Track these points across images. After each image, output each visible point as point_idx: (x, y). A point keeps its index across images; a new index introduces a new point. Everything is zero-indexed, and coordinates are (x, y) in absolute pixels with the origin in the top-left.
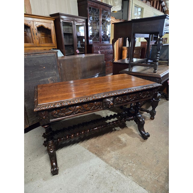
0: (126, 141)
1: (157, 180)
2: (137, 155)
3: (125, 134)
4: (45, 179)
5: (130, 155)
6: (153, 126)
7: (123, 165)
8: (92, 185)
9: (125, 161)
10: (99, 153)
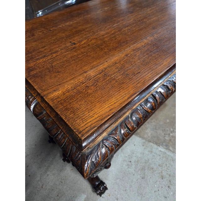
5: (168, 121)
7: (164, 136)
8: (134, 175)
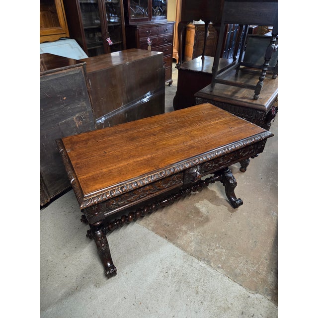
0: (208, 212)
1: (257, 272)
2: (226, 235)
3: (205, 200)
4: (97, 285)
5: (215, 236)
6: (245, 183)
7: (208, 252)
9: (210, 245)
10: (170, 235)
